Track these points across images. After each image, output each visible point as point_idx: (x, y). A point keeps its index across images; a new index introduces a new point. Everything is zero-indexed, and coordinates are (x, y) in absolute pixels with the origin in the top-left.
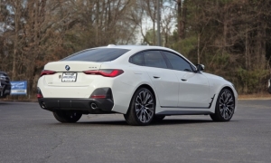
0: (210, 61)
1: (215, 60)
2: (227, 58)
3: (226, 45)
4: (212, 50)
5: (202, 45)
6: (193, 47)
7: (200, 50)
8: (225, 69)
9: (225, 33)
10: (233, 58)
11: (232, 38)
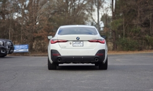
0: (130, 32)
1: (133, 31)
2: (140, 30)
3: (139, 22)
4: (131, 26)
5: (126, 23)
6: (120, 24)
7: (125, 25)
8: (139, 36)
9: (138, 16)
10: (143, 30)
11: (142, 19)
